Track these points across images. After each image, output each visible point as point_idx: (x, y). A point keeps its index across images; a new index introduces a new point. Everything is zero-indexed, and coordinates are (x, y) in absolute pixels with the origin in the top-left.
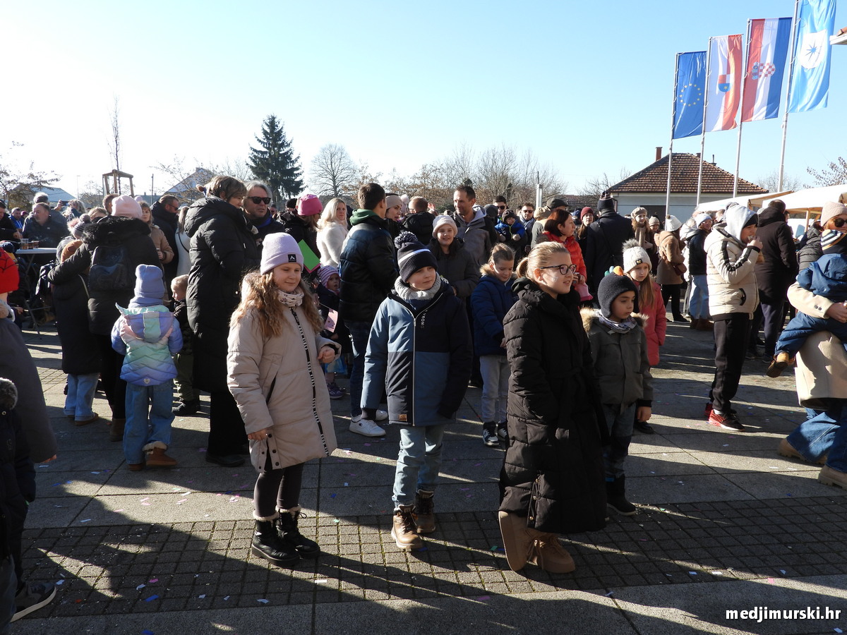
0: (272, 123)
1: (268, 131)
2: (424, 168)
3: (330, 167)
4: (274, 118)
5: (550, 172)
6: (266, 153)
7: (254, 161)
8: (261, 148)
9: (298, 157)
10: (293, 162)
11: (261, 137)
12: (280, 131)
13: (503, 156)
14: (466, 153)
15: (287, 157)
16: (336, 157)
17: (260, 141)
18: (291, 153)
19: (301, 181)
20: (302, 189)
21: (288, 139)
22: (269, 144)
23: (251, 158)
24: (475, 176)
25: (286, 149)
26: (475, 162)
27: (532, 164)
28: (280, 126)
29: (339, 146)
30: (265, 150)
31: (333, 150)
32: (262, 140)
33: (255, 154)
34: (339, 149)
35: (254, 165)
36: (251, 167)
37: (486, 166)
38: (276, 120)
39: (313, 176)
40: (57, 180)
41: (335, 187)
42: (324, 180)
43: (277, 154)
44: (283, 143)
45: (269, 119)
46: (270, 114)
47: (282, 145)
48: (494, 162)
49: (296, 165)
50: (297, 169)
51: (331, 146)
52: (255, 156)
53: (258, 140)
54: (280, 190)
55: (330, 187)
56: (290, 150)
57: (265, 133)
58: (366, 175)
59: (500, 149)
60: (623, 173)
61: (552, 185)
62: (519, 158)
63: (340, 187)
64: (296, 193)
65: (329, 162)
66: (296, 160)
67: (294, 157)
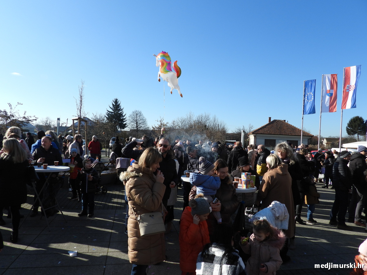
0: (116, 101)
1: (114, 104)
3: (135, 119)
4: (117, 100)
6: (113, 112)
7: (108, 115)
8: (111, 110)
9: (125, 115)
10: (123, 116)
11: (112, 106)
12: (119, 104)
14: (191, 116)
15: (121, 115)
16: (138, 115)
17: (111, 108)
18: (123, 113)
19: (126, 124)
20: (126, 127)
21: (122, 108)
22: (114, 109)
23: (107, 114)
25: (121, 112)
28: (119, 103)
29: (139, 111)
30: (113, 111)
31: (137, 112)
32: (112, 108)
33: (109, 113)
35: (107, 117)
36: (107, 118)
38: (118, 100)
39: (129, 122)
40: (36, 120)
41: (137, 126)
42: (133, 124)
43: (117, 113)
44: (120, 109)
45: (115, 100)
46: (115, 98)
47: (119, 110)
49: (124, 118)
50: (125, 119)
51: (136, 111)
52: (108, 113)
53: (110, 107)
54: (117, 127)
55: (135, 126)
56: (122, 112)
57: (113, 105)
63: (139, 127)
64: (124, 128)
65: (135, 117)
66: (124, 116)
67: (124, 115)
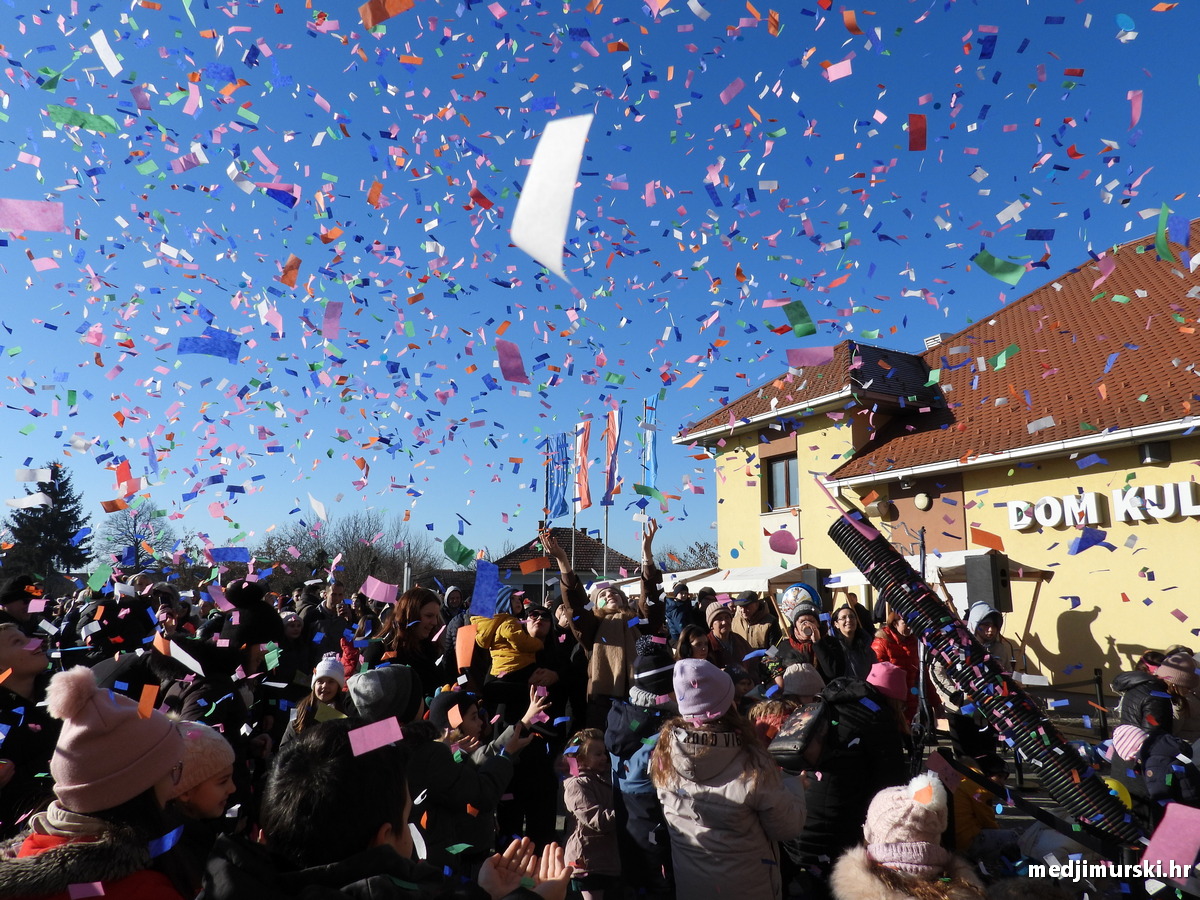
0: (54, 472)
1: (48, 482)
2: (270, 541)
3: (132, 531)
4: (58, 465)
5: (423, 544)
6: (39, 510)
7: (18, 522)
8: (32, 504)
9: (88, 518)
10: (80, 524)
12: (67, 481)
13: (366, 524)
15: (71, 518)
16: (143, 518)
17: (32, 495)
18: (79, 512)
19: (89, 548)
20: (89, 560)
21: (75, 493)
23: (15, 518)
24: (332, 546)
26: (332, 530)
27: (402, 534)
28: (66, 476)
30: (41, 507)
31: (137, 509)
33: (22, 511)
34: (148, 508)
36: (12, 528)
37: (345, 535)
38: (62, 467)
39: (105, 543)
41: (137, 557)
42: (121, 547)
43: (56, 513)
44: (67, 499)
46: (53, 460)
47: (66, 501)
48: (356, 530)
49: (84, 528)
50: (85, 532)
52: (20, 514)
53: (29, 493)
54: (54, 560)
56: (77, 507)
57: (42, 484)
58: (190, 546)
59: (363, 515)
60: (506, 547)
61: (426, 559)
62: (387, 527)
63: (145, 557)
64: (79, 565)
65: (132, 523)
66: (84, 521)
67: (81, 517)
